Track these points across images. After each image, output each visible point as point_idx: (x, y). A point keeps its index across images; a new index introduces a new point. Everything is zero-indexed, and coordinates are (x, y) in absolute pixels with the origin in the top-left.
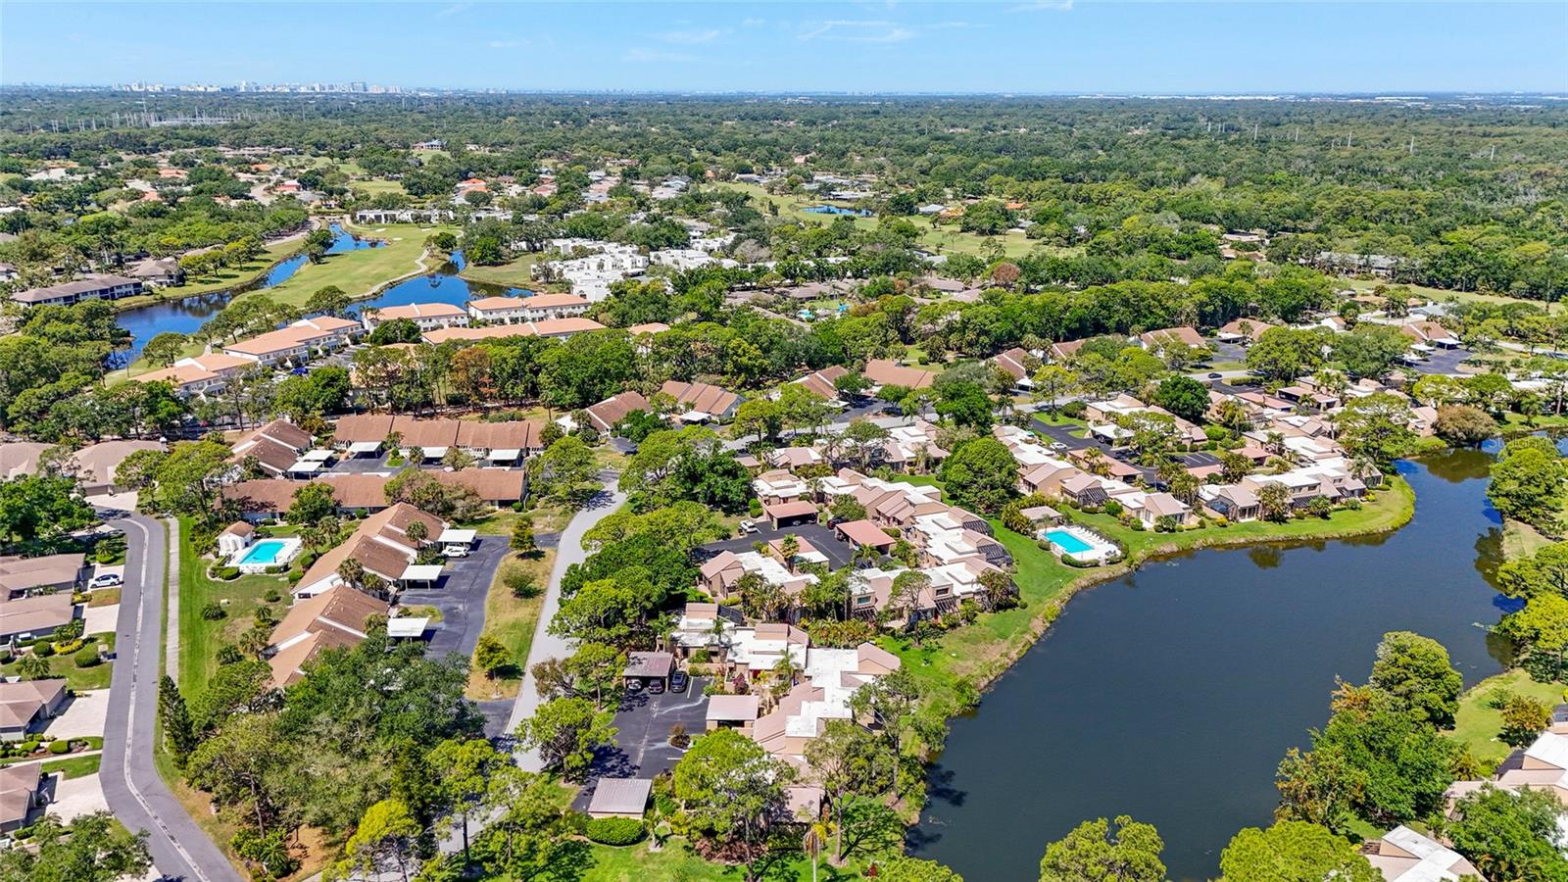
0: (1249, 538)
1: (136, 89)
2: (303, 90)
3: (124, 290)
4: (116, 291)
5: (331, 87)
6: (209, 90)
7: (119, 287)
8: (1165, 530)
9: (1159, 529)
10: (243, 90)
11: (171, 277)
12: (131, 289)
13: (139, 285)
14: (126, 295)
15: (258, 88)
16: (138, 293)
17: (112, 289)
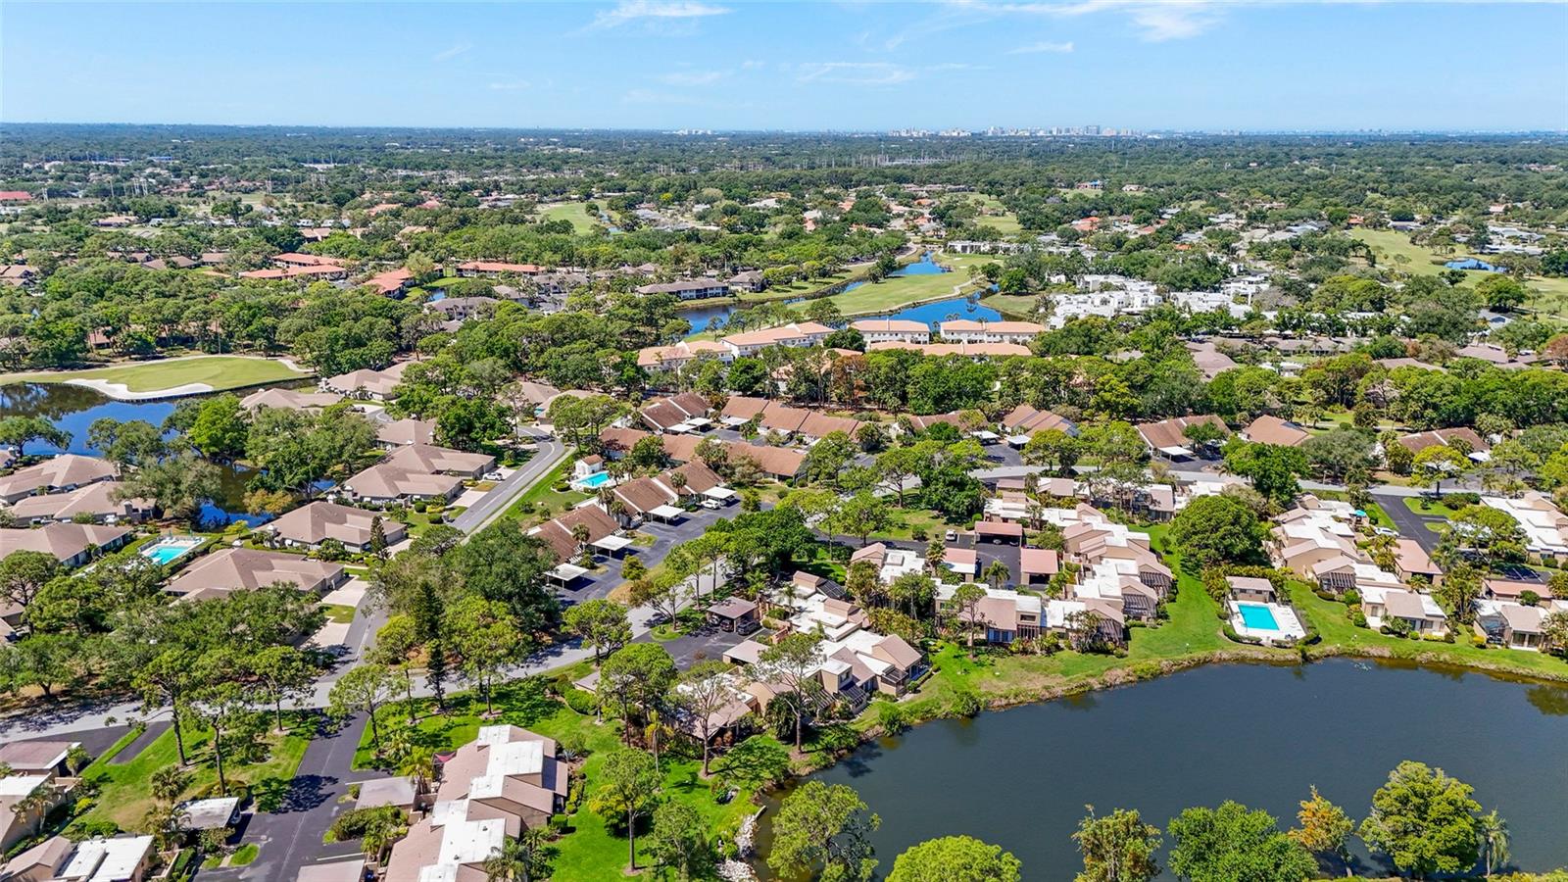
0: (1502, 666)
1: (904, 134)
2: (1041, 133)
3: (715, 291)
4: (709, 292)
5: (1068, 131)
6: (962, 134)
7: (712, 289)
8: (1393, 632)
9: (1386, 631)
10: (990, 134)
11: (753, 284)
12: (720, 291)
13: (727, 288)
14: (716, 295)
15: (1003, 132)
16: (724, 295)
17: (706, 290)
